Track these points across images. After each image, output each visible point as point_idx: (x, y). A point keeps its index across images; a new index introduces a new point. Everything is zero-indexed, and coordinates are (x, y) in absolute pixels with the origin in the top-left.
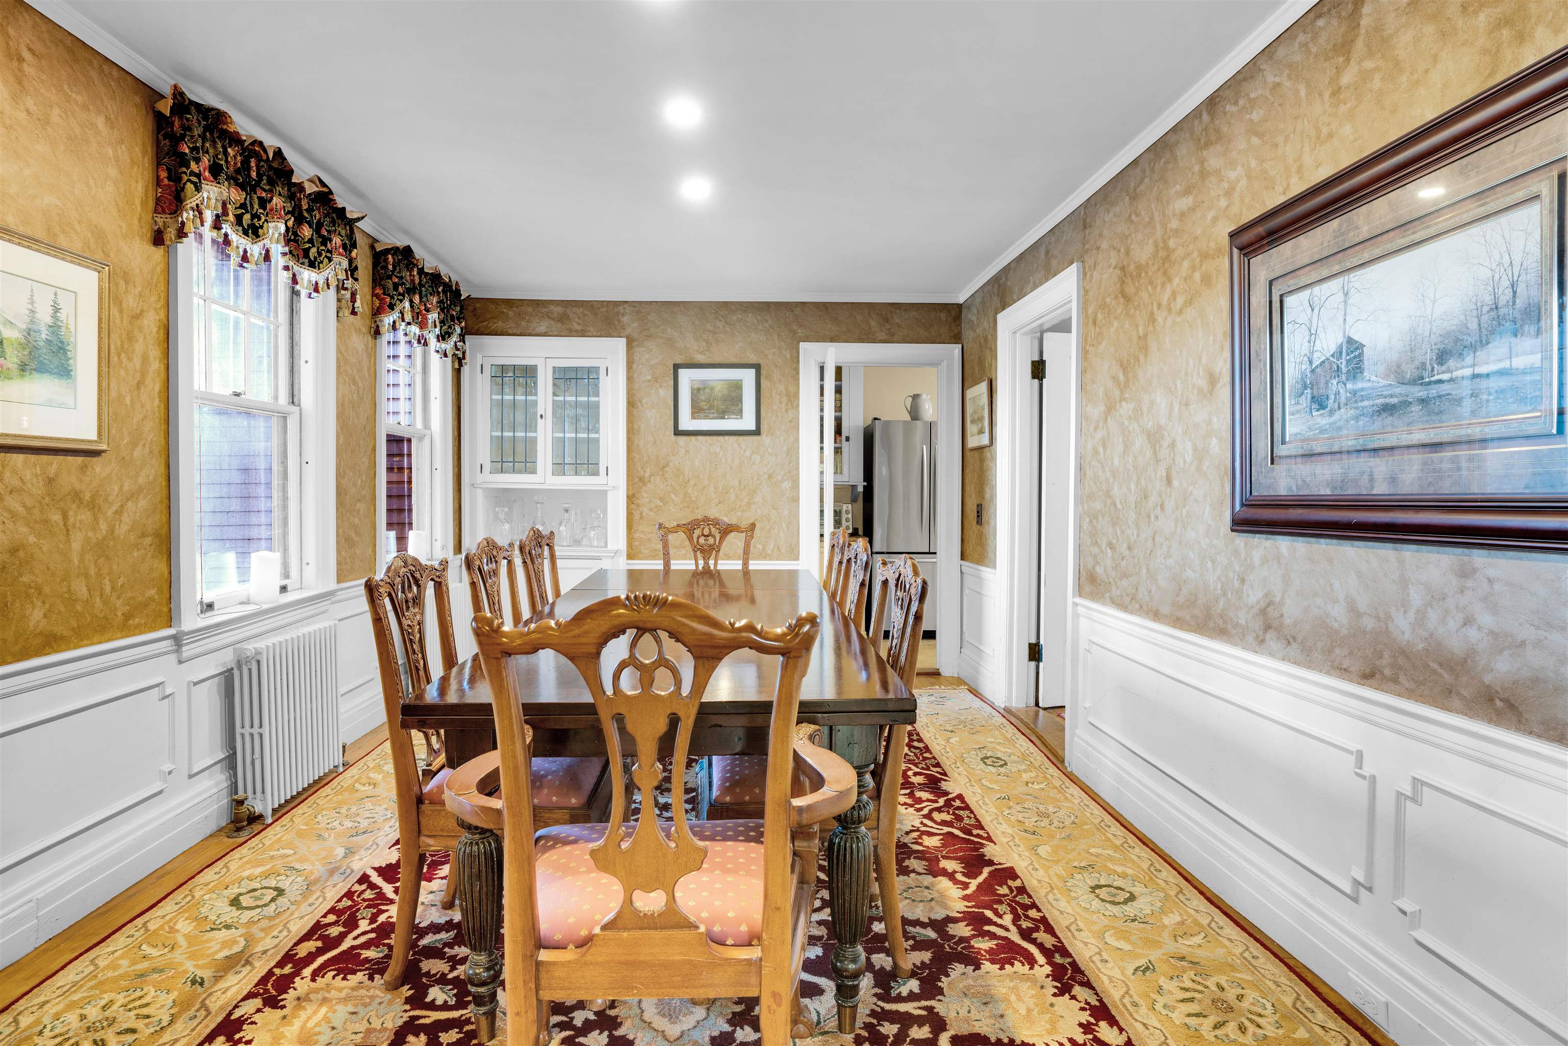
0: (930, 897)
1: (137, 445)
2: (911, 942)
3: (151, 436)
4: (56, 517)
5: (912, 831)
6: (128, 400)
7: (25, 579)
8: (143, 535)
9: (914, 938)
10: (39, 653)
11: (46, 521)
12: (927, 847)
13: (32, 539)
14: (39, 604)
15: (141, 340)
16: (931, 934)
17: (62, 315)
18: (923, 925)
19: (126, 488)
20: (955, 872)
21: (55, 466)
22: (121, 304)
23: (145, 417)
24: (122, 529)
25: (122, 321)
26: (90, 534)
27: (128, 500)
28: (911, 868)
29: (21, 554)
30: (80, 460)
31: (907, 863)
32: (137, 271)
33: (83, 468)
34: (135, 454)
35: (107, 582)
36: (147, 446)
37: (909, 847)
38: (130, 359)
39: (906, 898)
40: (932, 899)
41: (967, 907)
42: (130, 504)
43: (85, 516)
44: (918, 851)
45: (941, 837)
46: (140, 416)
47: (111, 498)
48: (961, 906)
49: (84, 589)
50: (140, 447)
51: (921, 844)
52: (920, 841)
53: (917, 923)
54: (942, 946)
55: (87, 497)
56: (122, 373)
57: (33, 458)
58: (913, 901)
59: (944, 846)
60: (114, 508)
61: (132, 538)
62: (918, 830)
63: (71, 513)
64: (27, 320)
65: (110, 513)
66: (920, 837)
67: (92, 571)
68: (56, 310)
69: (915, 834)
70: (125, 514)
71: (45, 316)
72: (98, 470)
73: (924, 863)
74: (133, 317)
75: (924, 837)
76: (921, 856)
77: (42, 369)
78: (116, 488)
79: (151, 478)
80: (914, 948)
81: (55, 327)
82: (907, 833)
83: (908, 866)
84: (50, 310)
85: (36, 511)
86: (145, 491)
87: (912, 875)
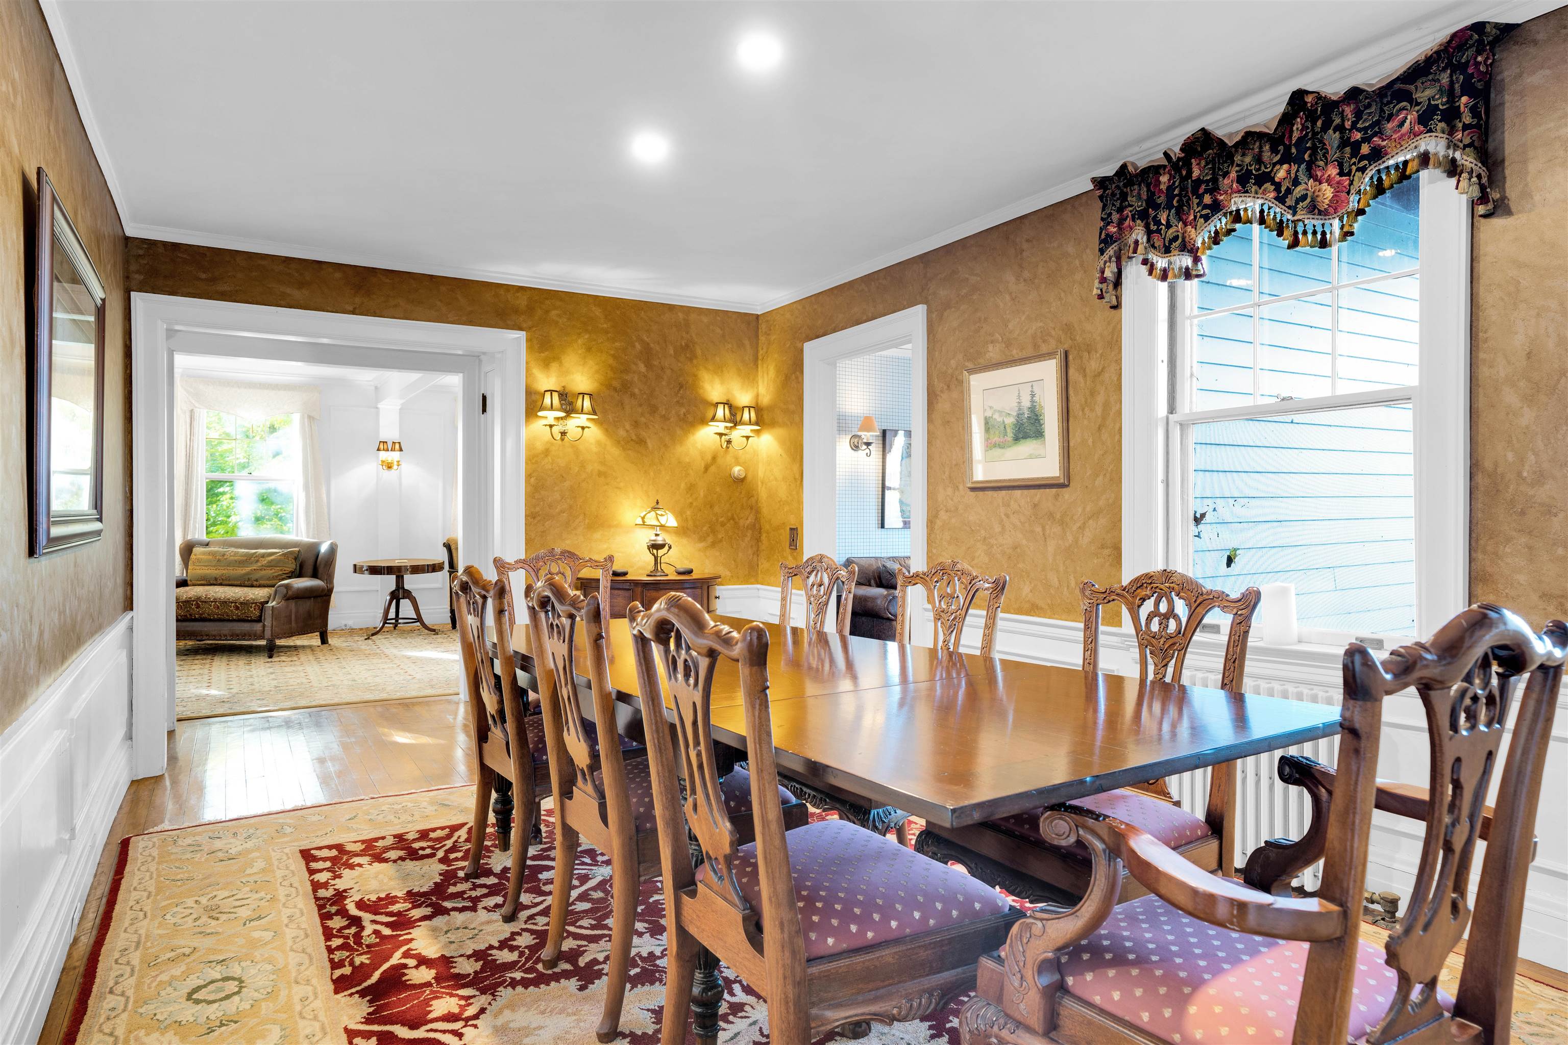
0: (449, 935)
1: (1098, 476)
2: (465, 896)
3: (1111, 467)
4: (1038, 529)
5: (476, 1017)
6: (1090, 441)
7: (1021, 565)
8: (1103, 547)
9: (464, 899)
10: (1027, 613)
11: (1032, 531)
12: (452, 995)
13: (1024, 542)
14: (1028, 583)
15: (1102, 392)
16: (448, 904)
17: (1036, 399)
18: (455, 909)
19: (1088, 509)
20: (417, 967)
21: (1038, 496)
22: (1085, 370)
23: (1105, 453)
24: (1084, 541)
25: (1085, 383)
26: (1060, 542)
27: (1089, 519)
28: (472, 960)
29: (1018, 550)
30: (1054, 490)
31: (478, 966)
32: (1098, 338)
33: (1056, 497)
34: (1097, 482)
35: (1072, 577)
36: (1108, 475)
37: (478, 989)
38: (1092, 410)
39: (474, 929)
40: (446, 932)
41: (410, 933)
42: (1091, 522)
43: (1057, 529)
44: (464, 986)
45: (431, 1016)
46: (1101, 452)
47: (1075, 517)
48: (415, 933)
49: (1056, 579)
50: (1101, 478)
51: (462, 998)
52: (463, 1003)
53: (462, 910)
54: (437, 899)
55: (1058, 516)
56: (1086, 422)
57: (1026, 492)
58: (466, 928)
59: (427, 1003)
60: (1078, 525)
61: (1093, 548)
62: (467, 1019)
63: (1047, 527)
64: (1017, 409)
65: (1075, 528)
66: (463, 1008)
67: (1062, 568)
68: (1033, 396)
69: (471, 1011)
70: (1087, 530)
71: (1026, 403)
72: (1067, 496)
73: (456, 971)
74: (1095, 376)
75: (456, 1010)
76: (460, 981)
77: (1026, 437)
78: (1080, 510)
79: (1111, 501)
80: (464, 892)
81: (1032, 409)
82: (483, 1011)
83: (476, 961)
84: (1029, 398)
85: (1027, 525)
86: (1105, 512)
87: (470, 952)
